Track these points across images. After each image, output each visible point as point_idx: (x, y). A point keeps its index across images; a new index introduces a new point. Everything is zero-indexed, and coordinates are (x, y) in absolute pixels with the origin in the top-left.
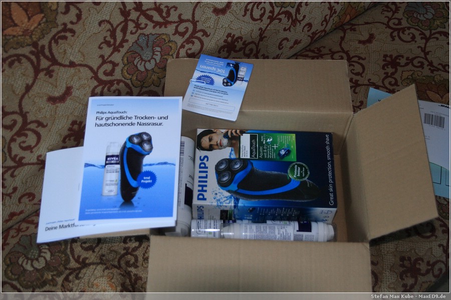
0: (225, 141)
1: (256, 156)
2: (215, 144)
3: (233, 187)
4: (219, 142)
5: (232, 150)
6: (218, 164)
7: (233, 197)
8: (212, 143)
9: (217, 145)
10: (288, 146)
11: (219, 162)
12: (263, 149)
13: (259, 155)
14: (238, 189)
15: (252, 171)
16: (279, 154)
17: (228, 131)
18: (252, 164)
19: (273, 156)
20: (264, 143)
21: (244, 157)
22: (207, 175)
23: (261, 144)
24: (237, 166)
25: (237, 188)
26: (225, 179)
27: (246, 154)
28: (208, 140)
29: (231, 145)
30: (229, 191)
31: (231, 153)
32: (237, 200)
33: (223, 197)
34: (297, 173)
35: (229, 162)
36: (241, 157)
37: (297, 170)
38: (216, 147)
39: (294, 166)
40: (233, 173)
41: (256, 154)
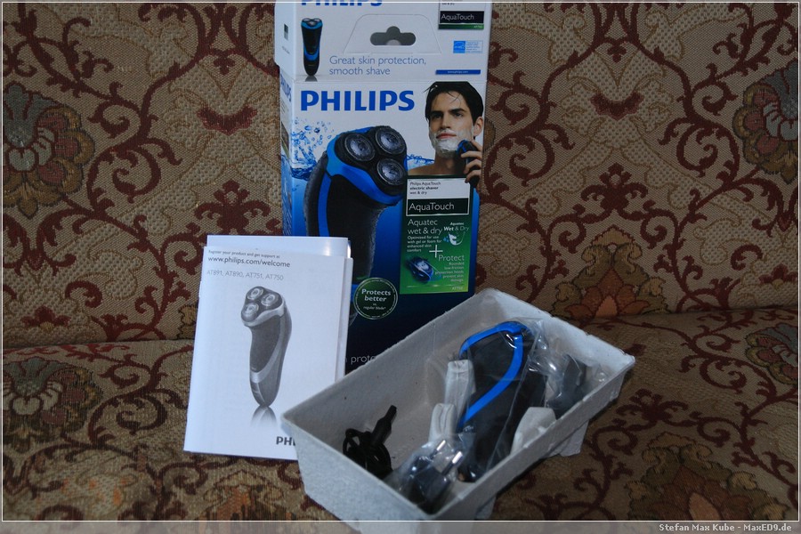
0: (451, 145)
1: (412, 211)
2: (445, 124)
3: (336, 167)
4: (449, 131)
5: (427, 160)
6: (394, 131)
7: (310, 166)
8: (447, 115)
10: (436, 278)
11: (398, 134)
12: (430, 228)
13: (414, 219)
14: (331, 177)
15: (375, 205)
16: (418, 260)
18: (394, 204)
19: (413, 247)
20: (446, 229)
21: (409, 186)
22: (364, 109)
23: (444, 222)
24: (387, 173)
25: (332, 174)
26: (355, 149)
27: (417, 190)
28: (454, 107)
29: (442, 157)
30: (325, 157)
31: (419, 158)
32: (305, 175)
33: (311, 145)
34: (373, 296)
35: (399, 155)
36: (409, 182)
37: (380, 296)
38: (436, 125)
39: (391, 290)
40: (370, 165)
41: (417, 212)
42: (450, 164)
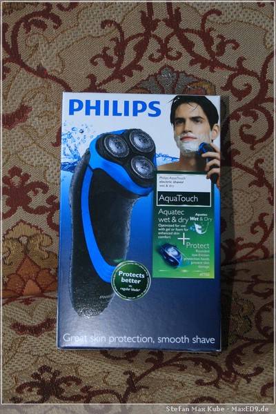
0: (193, 146)
1: (161, 202)
2: (187, 129)
3: (97, 161)
4: (190, 134)
5: (173, 158)
6: (144, 133)
7: (75, 160)
8: (188, 122)
9: (184, 132)
10: (186, 264)
11: (148, 135)
12: (177, 217)
13: (164, 208)
14: (93, 170)
15: (130, 195)
16: (167, 246)
17: (215, 151)
18: (146, 195)
19: (164, 234)
20: (192, 219)
21: (158, 180)
22: (120, 114)
23: (189, 213)
24: (139, 168)
25: (94, 167)
26: (113, 147)
27: (165, 183)
28: (194, 115)
29: (185, 157)
30: (88, 154)
31: (166, 156)
32: (71, 168)
33: (77, 143)
34: (129, 278)
35: (149, 154)
36: (158, 176)
37: (135, 278)
38: (180, 129)
39: (144, 273)
40: (125, 161)
41: (166, 203)
42: (193, 162)
